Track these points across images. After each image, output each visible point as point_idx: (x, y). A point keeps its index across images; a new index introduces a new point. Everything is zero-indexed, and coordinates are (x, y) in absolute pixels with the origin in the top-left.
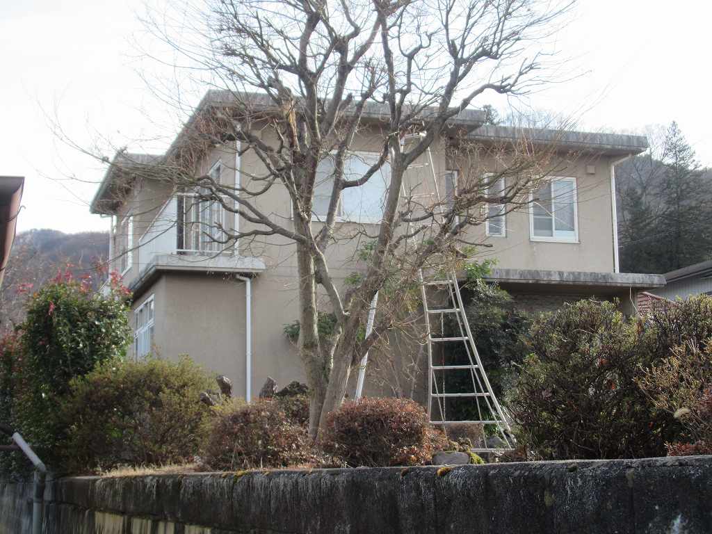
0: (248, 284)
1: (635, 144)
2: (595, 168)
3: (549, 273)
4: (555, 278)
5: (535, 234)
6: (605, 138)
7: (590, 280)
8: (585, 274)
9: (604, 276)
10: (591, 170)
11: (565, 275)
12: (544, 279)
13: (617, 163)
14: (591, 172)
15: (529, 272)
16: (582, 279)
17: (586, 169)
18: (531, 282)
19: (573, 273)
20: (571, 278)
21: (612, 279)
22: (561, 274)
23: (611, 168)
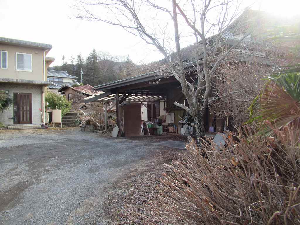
1: (48, 46)
2: (38, 52)
3: (13, 80)
6: (38, 44)
7: (27, 82)
8: (25, 80)
9: (32, 81)
10: (37, 52)
11: (18, 80)
12: (11, 81)
13: (45, 51)
14: (37, 53)
15: (6, 79)
16: (24, 81)
17: (35, 52)
18: (6, 82)
19: (21, 80)
20: (20, 81)
22: (17, 80)
23: (43, 52)
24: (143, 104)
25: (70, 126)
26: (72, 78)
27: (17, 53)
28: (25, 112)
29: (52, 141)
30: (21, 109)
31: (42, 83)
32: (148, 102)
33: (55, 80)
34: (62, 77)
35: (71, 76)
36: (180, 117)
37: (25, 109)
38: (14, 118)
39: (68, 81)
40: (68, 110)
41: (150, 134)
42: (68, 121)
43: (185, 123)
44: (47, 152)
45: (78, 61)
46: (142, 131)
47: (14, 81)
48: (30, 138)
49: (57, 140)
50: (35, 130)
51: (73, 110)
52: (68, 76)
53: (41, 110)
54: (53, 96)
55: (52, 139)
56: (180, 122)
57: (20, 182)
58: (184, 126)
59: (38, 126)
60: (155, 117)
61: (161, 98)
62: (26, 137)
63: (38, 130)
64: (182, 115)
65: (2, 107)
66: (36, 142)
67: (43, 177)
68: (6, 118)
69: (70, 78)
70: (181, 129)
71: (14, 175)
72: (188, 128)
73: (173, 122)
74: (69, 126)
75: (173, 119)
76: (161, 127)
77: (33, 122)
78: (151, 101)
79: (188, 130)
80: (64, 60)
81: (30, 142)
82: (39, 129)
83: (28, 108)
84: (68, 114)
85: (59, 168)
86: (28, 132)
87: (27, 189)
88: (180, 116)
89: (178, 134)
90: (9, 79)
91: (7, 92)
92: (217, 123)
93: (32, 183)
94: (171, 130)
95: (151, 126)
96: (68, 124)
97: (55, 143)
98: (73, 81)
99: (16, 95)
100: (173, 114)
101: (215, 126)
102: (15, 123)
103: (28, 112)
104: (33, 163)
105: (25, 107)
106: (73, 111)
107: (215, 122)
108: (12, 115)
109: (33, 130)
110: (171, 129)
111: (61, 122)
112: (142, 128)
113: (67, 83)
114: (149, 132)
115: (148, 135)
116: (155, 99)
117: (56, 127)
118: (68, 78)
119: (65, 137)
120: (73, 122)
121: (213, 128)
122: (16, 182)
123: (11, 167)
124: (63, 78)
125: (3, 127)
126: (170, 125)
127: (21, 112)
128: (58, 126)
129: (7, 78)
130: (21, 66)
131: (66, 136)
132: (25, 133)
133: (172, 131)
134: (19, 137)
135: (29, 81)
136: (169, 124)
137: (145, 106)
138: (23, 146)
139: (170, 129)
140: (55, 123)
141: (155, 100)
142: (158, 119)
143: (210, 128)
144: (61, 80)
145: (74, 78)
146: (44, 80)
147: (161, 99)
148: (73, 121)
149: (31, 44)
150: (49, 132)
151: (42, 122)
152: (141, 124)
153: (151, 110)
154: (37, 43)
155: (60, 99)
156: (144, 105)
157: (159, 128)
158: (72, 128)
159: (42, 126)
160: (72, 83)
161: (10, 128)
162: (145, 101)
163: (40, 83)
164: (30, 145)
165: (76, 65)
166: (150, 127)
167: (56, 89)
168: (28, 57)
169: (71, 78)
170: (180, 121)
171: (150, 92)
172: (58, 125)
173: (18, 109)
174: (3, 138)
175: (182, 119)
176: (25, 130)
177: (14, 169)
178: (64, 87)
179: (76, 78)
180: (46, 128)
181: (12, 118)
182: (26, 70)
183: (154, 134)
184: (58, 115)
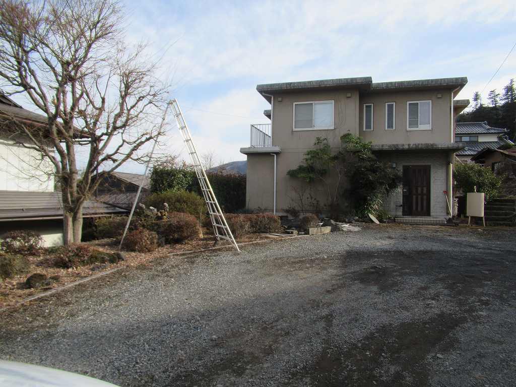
0: (275, 156)
2: (442, 96)
3: (403, 145)
4: (406, 147)
5: (409, 127)
10: (439, 96)
11: (411, 146)
13: (454, 91)
15: (393, 145)
16: (420, 146)
17: (437, 96)
19: (415, 144)
20: (414, 146)
21: (436, 146)
22: (409, 145)
23: (451, 94)
25: (501, 225)
26: (498, 133)
27: (408, 103)
28: (419, 197)
29: (473, 250)
30: (414, 192)
31: (450, 146)
33: (463, 140)
34: (476, 134)
35: (494, 129)
37: (419, 191)
38: (403, 206)
39: (489, 139)
40: (495, 193)
42: (496, 214)
44: (473, 268)
45: (508, 99)
47: (404, 147)
48: (433, 239)
49: (483, 248)
50: (436, 227)
51: (505, 194)
52: (489, 129)
53: (446, 192)
54: (466, 168)
55: (473, 246)
57: (443, 313)
59: (442, 221)
62: (427, 238)
63: (443, 227)
65: (388, 188)
66: (446, 249)
67: (481, 313)
68: (393, 206)
69: (492, 133)
71: (429, 299)
74: (498, 225)
77: (432, 214)
80: (479, 101)
81: (436, 247)
82: (444, 225)
83: (425, 189)
84: (496, 201)
85: (509, 303)
86: (427, 230)
87: (458, 328)
90: (397, 145)
91: (394, 166)
93: (464, 320)
96: (497, 220)
97: (481, 253)
98: (500, 138)
99: (406, 169)
102: (405, 214)
103: (425, 197)
104: (454, 283)
105: (419, 189)
106: (506, 196)
108: (400, 200)
109: (434, 227)
111: (483, 215)
113: (486, 142)
117: (473, 224)
118: (490, 133)
119: (496, 245)
120: (508, 217)
122: (437, 311)
123: (420, 284)
124: (479, 133)
125: (389, 218)
127: (414, 197)
128: (477, 223)
129: (395, 143)
130: (414, 122)
131: (498, 243)
132: (424, 230)
134: (415, 237)
135: (427, 144)
138: (426, 252)
140: (472, 217)
144: (473, 139)
145: (501, 133)
146: (452, 141)
148: (506, 214)
149: (430, 83)
150: (463, 233)
151: (448, 213)
154: (441, 79)
155: (480, 173)
158: (505, 228)
159: (449, 221)
160: (496, 142)
161: (399, 221)
163: (446, 146)
164: (438, 252)
165: (502, 107)
167: (466, 155)
168: (425, 106)
169: (495, 133)
172: (477, 220)
173: (410, 191)
174: (393, 236)
176: (421, 226)
177: (425, 288)
178: (485, 150)
179: (506, 131)
180: (457, 225)
181: (401, 206)
182: (422, 127)
184: (477, 203)
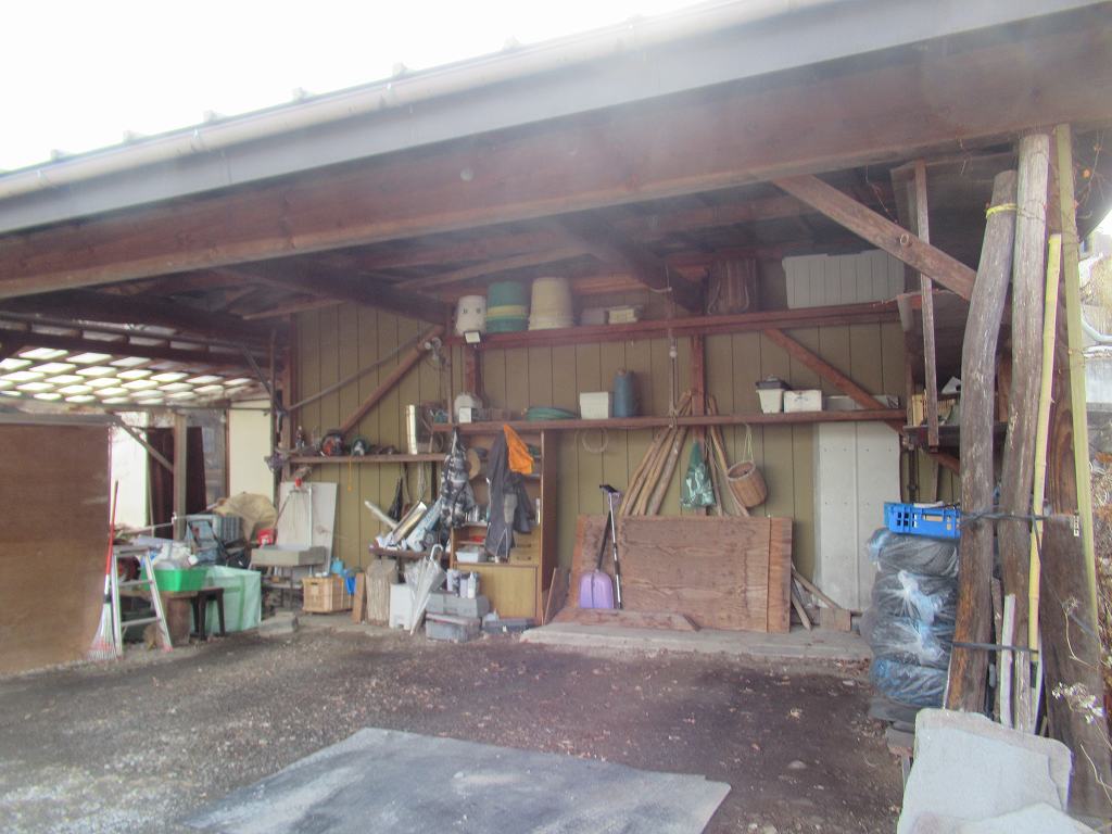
24: (121, 424)
32: (155, 410)
36: (377, 511)
41: (175, 642)
43: (417, 548)
46: (108, 623)
56: (381, 545)
58: (412, 572)
60: (196, 504)
61: (236, 394)
64: (389, 500)
70: (396, 590)
72: (441, 587)
73: (326, 541)
75: (328, 521)
76: (252, 578)
78: (175, 409)
79: (440, 597)
88: (380, 506)
89: (373, 623)
92: (627, 551)
94: (320, 597)
95: (184, 582)
100: (327, 491)
101: (612, 569)
107: (616, 546)
110: (320, 592)
112: (109, 599)
114: (163, 626)
115: (156, 646)
116: (202, 395)
121: (602, 583)
126: (311, 561)
133: (327, 606)
136: (303, 555)
137: (136, 436)
139: (314, 590)
141: (203, 400)
142: (220, 514)
143: (586, 581)
147: (239, 398)
152: (103, 570)
153: (171, 459)
156: (129, 429)
157: (237, 583)
162: (134, 406)
166: (174, 586)
170: (379, 539)
171: (175, 345)
175: (394, 525)
183: (200, 633)
